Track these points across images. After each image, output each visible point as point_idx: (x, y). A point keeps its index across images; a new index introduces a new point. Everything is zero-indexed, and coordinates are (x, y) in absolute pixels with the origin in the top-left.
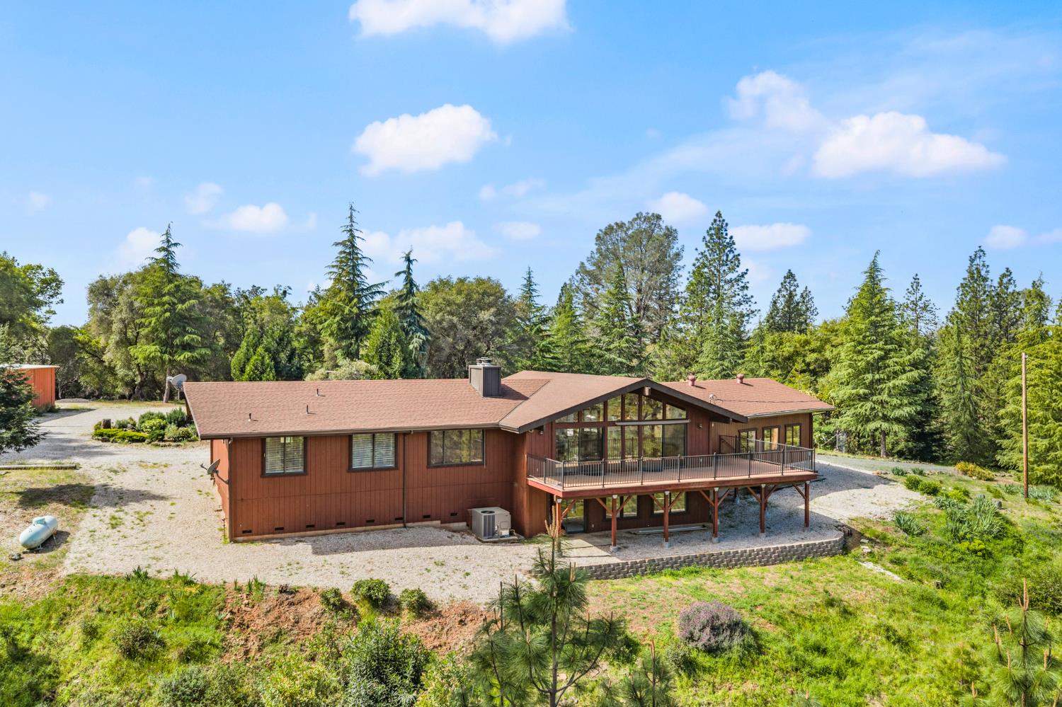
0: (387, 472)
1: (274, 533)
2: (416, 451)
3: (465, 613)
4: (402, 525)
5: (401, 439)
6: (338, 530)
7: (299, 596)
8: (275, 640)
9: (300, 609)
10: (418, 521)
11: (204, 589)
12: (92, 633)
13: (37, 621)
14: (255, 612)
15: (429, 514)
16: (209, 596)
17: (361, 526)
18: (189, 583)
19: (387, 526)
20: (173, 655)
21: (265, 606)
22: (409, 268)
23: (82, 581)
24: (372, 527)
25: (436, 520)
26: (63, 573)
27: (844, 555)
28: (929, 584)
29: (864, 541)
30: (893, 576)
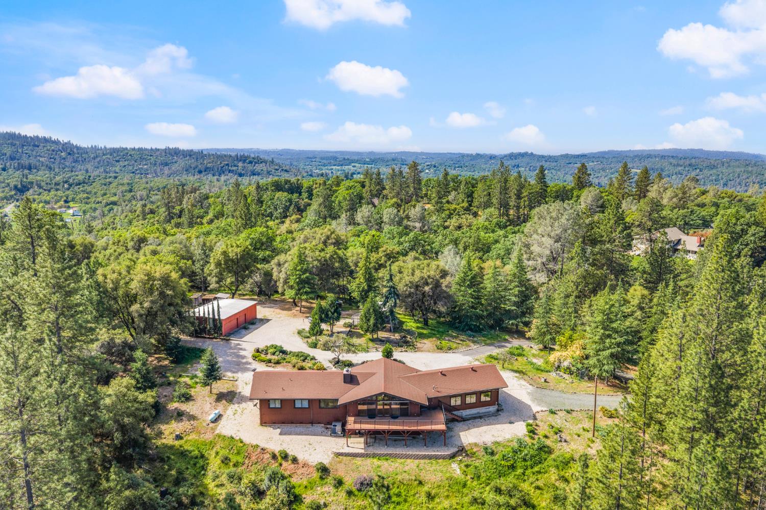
0: (306, 409)
1: (273, 424)
2: (316, 404)
3: (305, 464)
4: (311, 425)
6: (292, 425)
7: (266, 451)
8: (256, 464)
9: (265, 455)
10: (317, 424)
11: (245, 445)
12: (217, 453)
13: (207, 447)
14: (254, 454)
15: (320, 422)
16: (245, 447)
18: (242, 442)
19: (307, 425)
20: (231, 464)
21: (256, 453)
23: (219, 436)
24: (302, 425)
25: (322, 424)
26: (217, 432)
27: (450, 459)
28: (469, 477)
29: (464, 454)
30: (458, 471)
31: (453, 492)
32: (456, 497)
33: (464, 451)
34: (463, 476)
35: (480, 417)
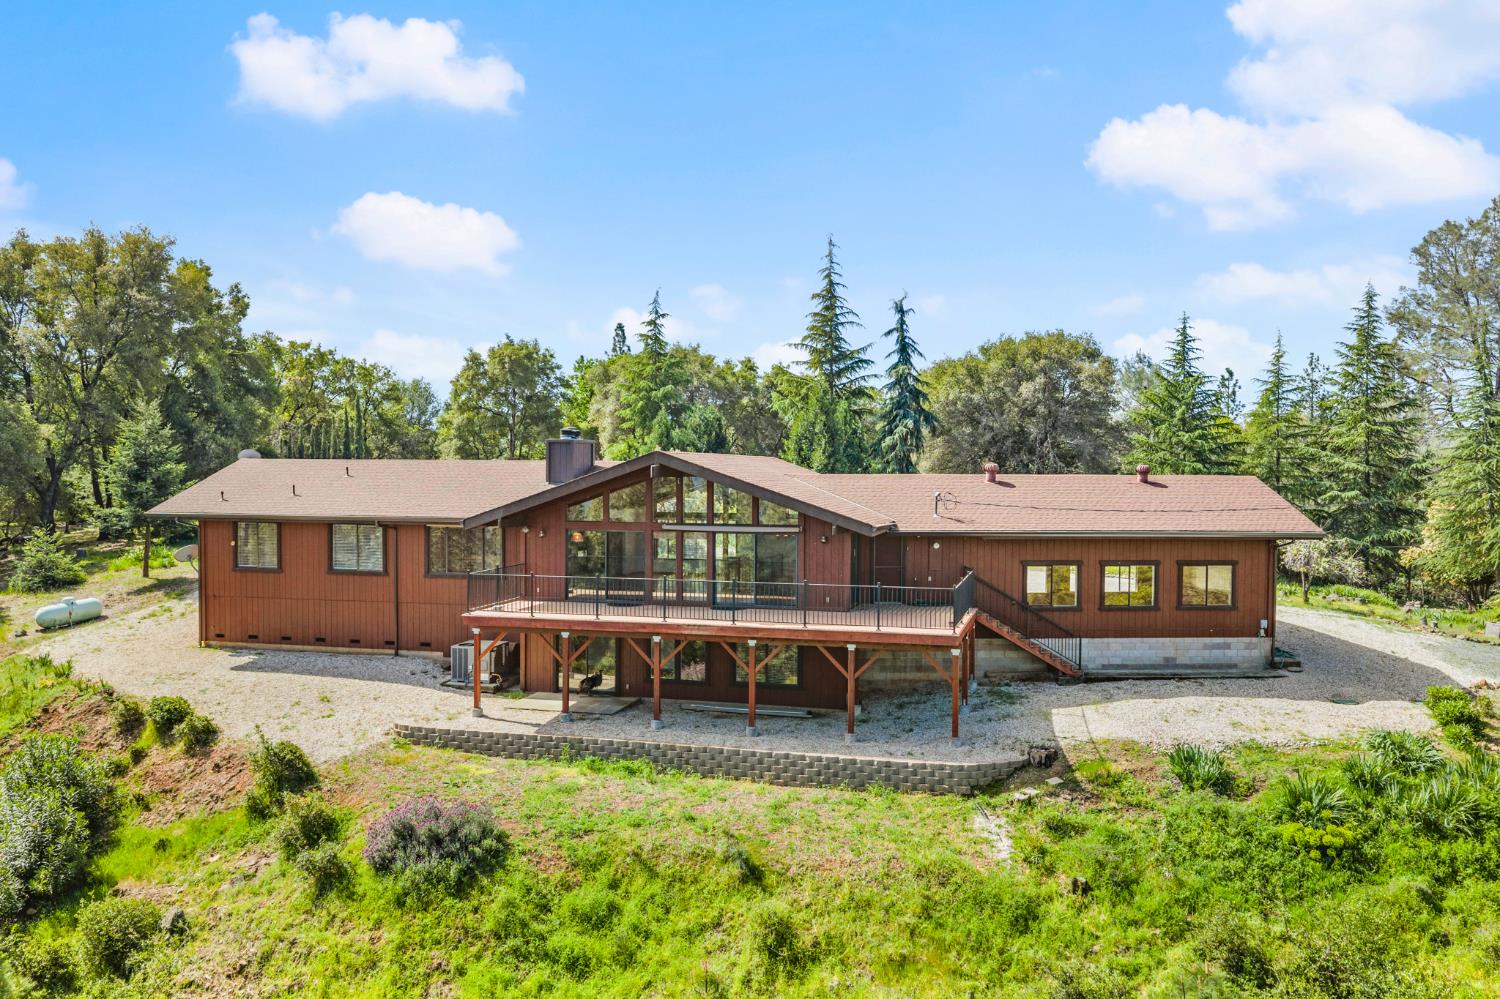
0: (375, 578)
1: (247, 642)
2: (412, 550)
4: (393, 652)
5: (392, 533)
6: (317, 648)
7: (114, 705)
9: (100, 720)
10: (413, 649)
15: (428, 641)
17: (343, 646)
19: (376, 651)
22: (902, 322)
24: (358, 650)
25: (438, 650)
27: (969, 796)
28: (1062, 881)
29: (1055, 781)
30: (1004, 849)
31: (943, 948)
32: (957, 973)
33: (1057, 766)
34: (1026, 876)
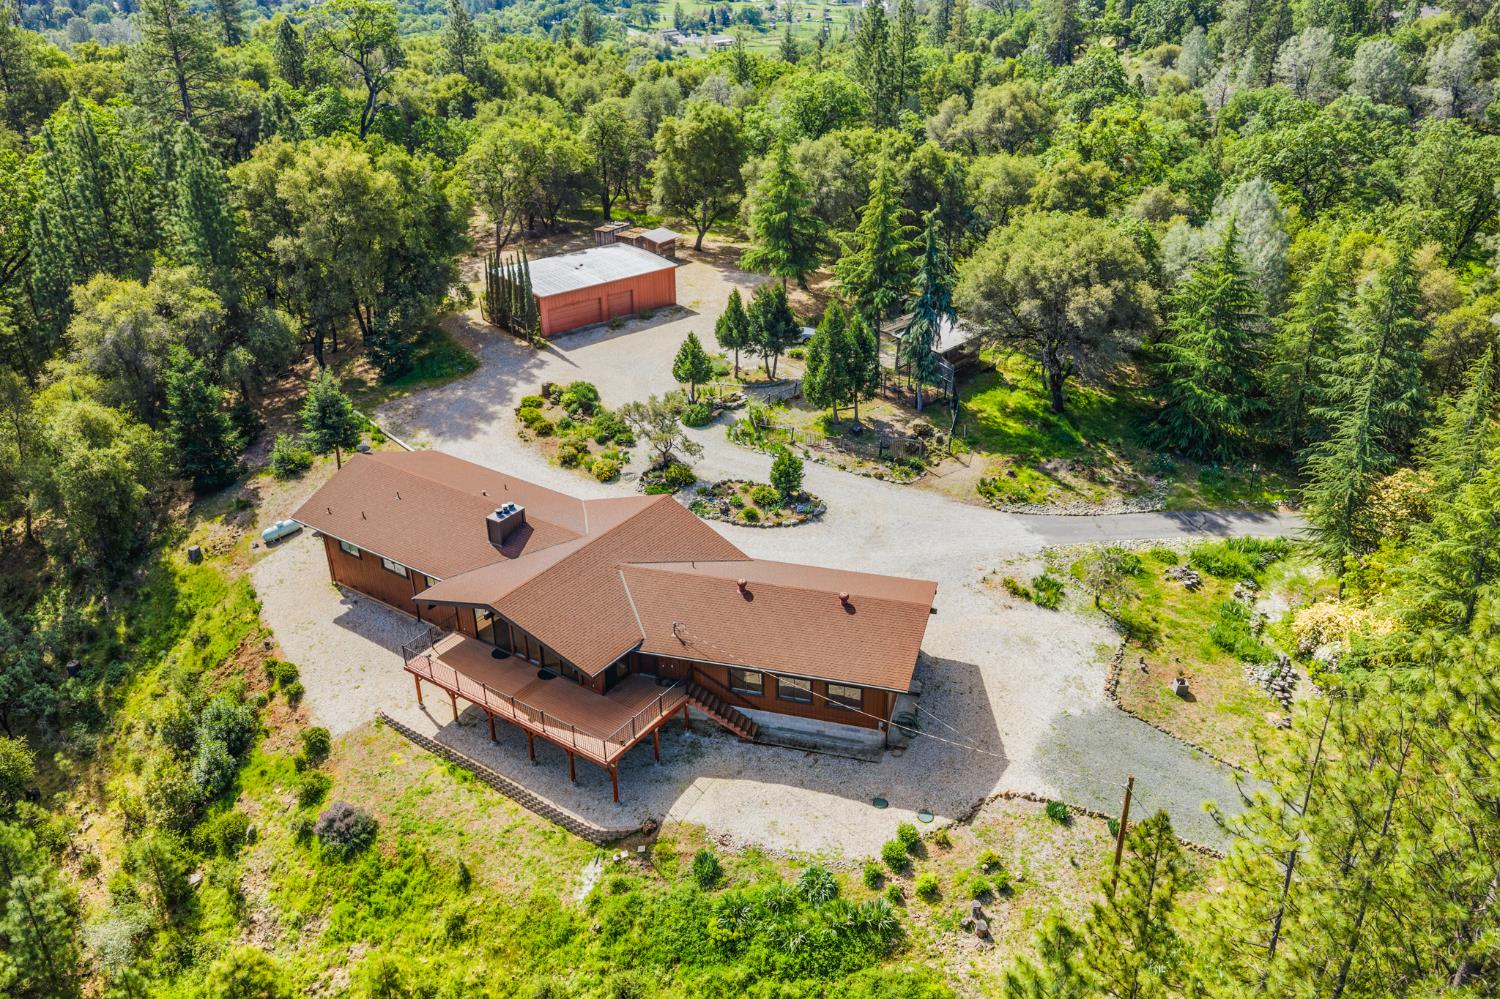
1: (354, 588)
3: (305, 716)
4: (417, 618)
6: (384, 603)
7: (268, 653)
8: (238, 674)
10: (427, 620)
11: (254, 620)
13: (213, 598)
14: (249, 651)
16: (247, 627)
17: (396, 606)
18: (256, 612)
19: (410, 615)
20: (201, 656)
21: (254, 650)
23: (243, 581)
24: (402, 611)
26: (251, 570)
27: (598, 845)
28: (594, 922)
29: (640, 849)
30: (585, 893)
31: (519, 947)
32: (516, 963)
33: (650, 837)
34: (582, 913)
35: (811, 748)
